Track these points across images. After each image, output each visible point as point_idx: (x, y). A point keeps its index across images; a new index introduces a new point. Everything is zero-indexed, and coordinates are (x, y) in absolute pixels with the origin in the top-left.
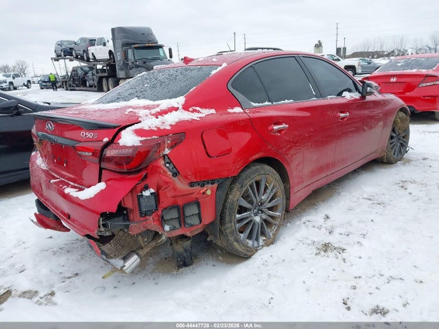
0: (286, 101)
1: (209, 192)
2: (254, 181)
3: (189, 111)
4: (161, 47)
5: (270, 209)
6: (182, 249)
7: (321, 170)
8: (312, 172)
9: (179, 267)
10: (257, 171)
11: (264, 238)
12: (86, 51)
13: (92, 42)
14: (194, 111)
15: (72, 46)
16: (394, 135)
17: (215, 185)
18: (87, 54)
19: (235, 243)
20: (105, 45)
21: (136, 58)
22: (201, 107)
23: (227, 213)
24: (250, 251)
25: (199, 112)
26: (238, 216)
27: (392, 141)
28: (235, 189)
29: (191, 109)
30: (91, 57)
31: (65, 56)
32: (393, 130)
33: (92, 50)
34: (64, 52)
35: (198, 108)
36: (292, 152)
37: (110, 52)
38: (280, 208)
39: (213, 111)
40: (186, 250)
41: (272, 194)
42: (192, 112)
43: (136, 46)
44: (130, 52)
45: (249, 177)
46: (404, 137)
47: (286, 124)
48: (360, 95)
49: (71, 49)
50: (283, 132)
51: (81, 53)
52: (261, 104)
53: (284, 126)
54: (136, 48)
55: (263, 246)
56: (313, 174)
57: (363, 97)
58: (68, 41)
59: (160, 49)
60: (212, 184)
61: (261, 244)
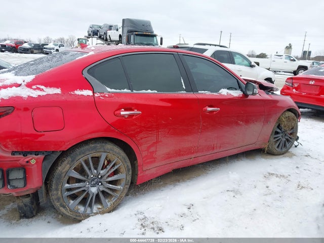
0: (149, 91)
1: (33, 162)
2: (89, 157)
3: (32, 88)
4: (155, 36)
5: (110, 182)
6: (22, 204)
7: (179, 153)
8: (168, 154)
9: (21, 217)
10: (95, 148)
11: (100, 207)
12: (105, 34)
13: (110, 28)
14: (38, 89)
15: (98, 29)
16: (279, 130)
17: (41, 157)
18: (106, 35)
19: (61, 208)
20: (117, 30)
21: (135, 42)
22: (46, 86)
23: (54, 182)
24: (80, 216)
25: (42, 90)
26: (67, 185)
27: (276, 136)
28: (66, 162)
29: (34, 87)
30: (108, 38)
31: (93, 35)
32: (279, 127)
33: (109, 33)
34: (93, 33)
35: (42, 87)
36: (141, 135)
37: (120, 36)
38: (123, 182)
39: (58, 91)
40: (26, 206)
41: (113, 170)
42: (34, 89)
43: (137, 33)
44: (132, 36)
45: (83, 153)
46: (291, 134)
47: (138, 110)
48: (242, 93)
49: (98, 31)
50: (134, 117)
51: (103, 34)
52: (118, 91)
53: (136, 112)
54: (137, 35)
55: (96, 214)
56: (169, 156)
57: (245, 95)
58: (97, 26)
59: (155, 38)
60: (35, 155)
61: (94, 211)
